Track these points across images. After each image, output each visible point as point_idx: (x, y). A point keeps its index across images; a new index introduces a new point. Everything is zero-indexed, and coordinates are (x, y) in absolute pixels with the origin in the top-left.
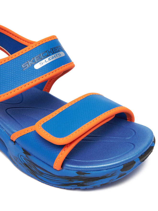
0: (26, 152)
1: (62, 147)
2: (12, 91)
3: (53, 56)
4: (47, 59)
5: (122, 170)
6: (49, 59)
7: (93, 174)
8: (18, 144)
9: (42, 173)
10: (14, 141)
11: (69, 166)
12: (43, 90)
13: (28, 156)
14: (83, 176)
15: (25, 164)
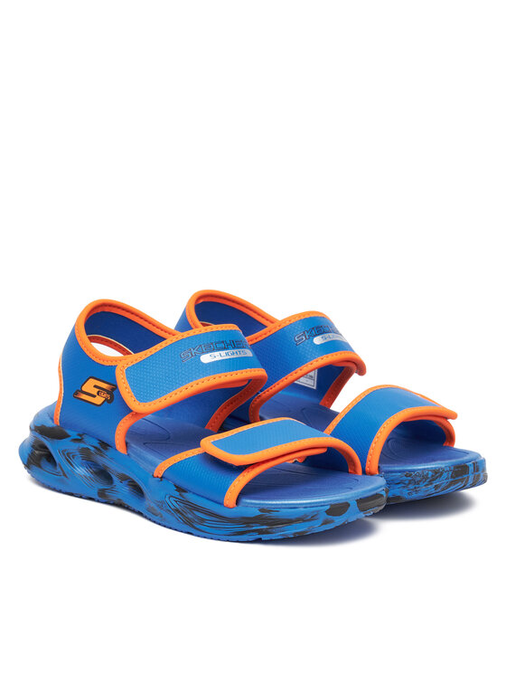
0: (179, 489)
1: (241, 469)
2: (167, 396)
3: (235, 351)
4: (223, 353)
5: (328, 512)
6: (227, 354)
7: (284, 513)
8: (168, 479)
9: (203, 520)
10: (160, 476)
11: (248, 501)
12: (206, 427)
13: (183, 494)
14: (268, 514)
15: (177, 510)
